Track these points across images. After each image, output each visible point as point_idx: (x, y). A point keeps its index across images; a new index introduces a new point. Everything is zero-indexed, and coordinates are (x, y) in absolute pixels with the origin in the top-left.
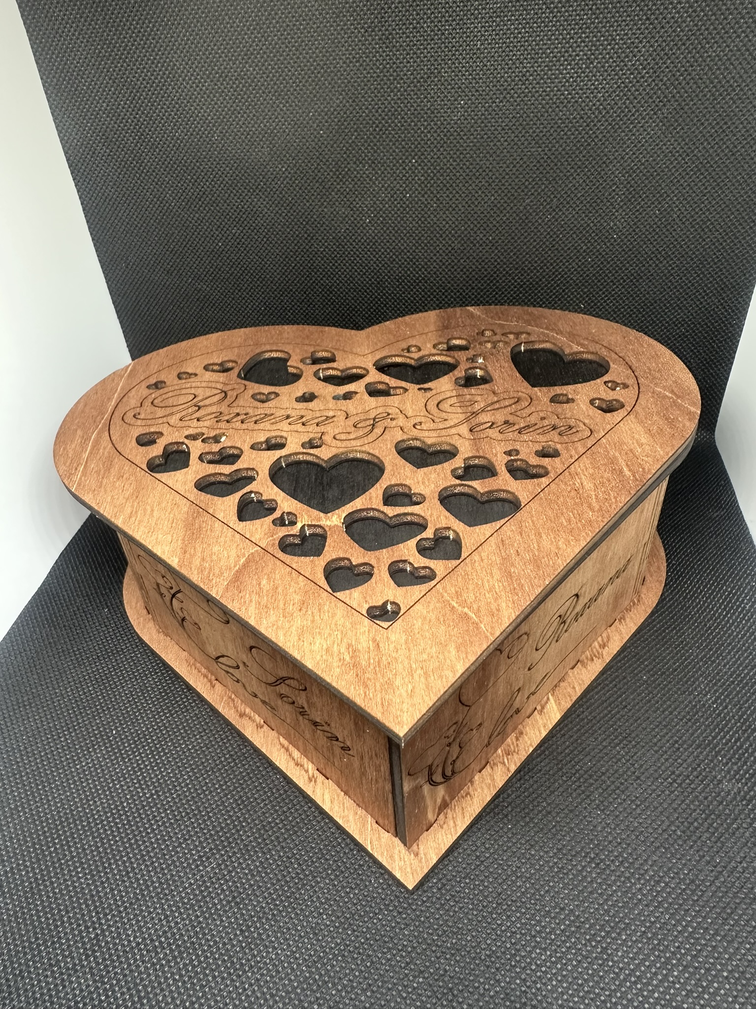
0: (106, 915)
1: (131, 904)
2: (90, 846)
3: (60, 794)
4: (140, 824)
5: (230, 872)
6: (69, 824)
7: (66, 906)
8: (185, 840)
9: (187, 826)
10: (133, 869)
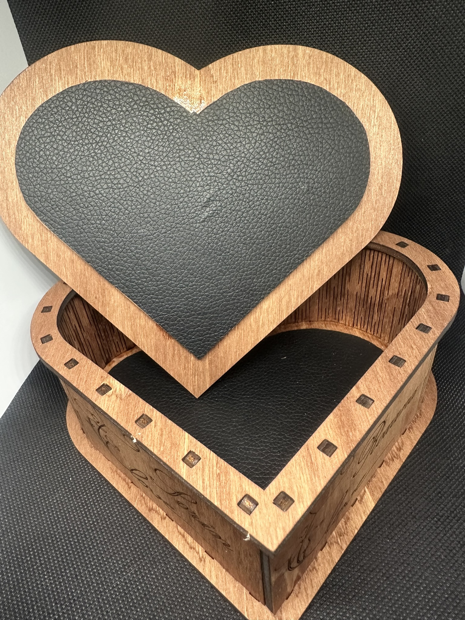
0: (61, 605)
1: (78, 598)
2: (53, 557)
3: (35, 521)
4: (85, 542)
5: (143, 577)
6: (40, 541)
7: (36, 598)
8: (114, 553)
9: (116, 544)
10: (80, 573)
